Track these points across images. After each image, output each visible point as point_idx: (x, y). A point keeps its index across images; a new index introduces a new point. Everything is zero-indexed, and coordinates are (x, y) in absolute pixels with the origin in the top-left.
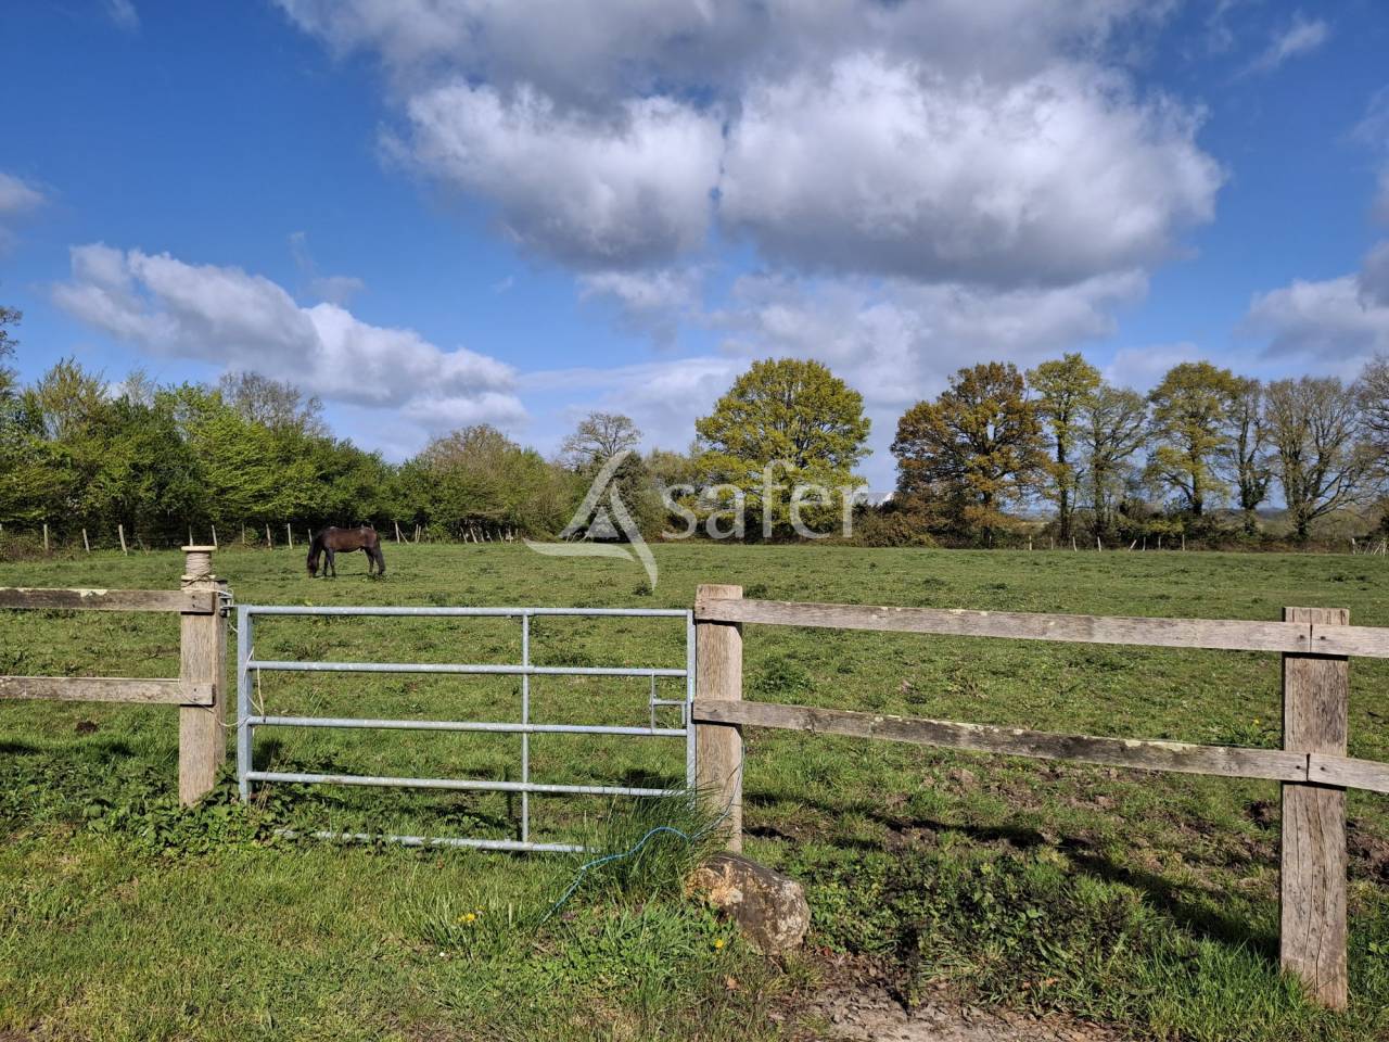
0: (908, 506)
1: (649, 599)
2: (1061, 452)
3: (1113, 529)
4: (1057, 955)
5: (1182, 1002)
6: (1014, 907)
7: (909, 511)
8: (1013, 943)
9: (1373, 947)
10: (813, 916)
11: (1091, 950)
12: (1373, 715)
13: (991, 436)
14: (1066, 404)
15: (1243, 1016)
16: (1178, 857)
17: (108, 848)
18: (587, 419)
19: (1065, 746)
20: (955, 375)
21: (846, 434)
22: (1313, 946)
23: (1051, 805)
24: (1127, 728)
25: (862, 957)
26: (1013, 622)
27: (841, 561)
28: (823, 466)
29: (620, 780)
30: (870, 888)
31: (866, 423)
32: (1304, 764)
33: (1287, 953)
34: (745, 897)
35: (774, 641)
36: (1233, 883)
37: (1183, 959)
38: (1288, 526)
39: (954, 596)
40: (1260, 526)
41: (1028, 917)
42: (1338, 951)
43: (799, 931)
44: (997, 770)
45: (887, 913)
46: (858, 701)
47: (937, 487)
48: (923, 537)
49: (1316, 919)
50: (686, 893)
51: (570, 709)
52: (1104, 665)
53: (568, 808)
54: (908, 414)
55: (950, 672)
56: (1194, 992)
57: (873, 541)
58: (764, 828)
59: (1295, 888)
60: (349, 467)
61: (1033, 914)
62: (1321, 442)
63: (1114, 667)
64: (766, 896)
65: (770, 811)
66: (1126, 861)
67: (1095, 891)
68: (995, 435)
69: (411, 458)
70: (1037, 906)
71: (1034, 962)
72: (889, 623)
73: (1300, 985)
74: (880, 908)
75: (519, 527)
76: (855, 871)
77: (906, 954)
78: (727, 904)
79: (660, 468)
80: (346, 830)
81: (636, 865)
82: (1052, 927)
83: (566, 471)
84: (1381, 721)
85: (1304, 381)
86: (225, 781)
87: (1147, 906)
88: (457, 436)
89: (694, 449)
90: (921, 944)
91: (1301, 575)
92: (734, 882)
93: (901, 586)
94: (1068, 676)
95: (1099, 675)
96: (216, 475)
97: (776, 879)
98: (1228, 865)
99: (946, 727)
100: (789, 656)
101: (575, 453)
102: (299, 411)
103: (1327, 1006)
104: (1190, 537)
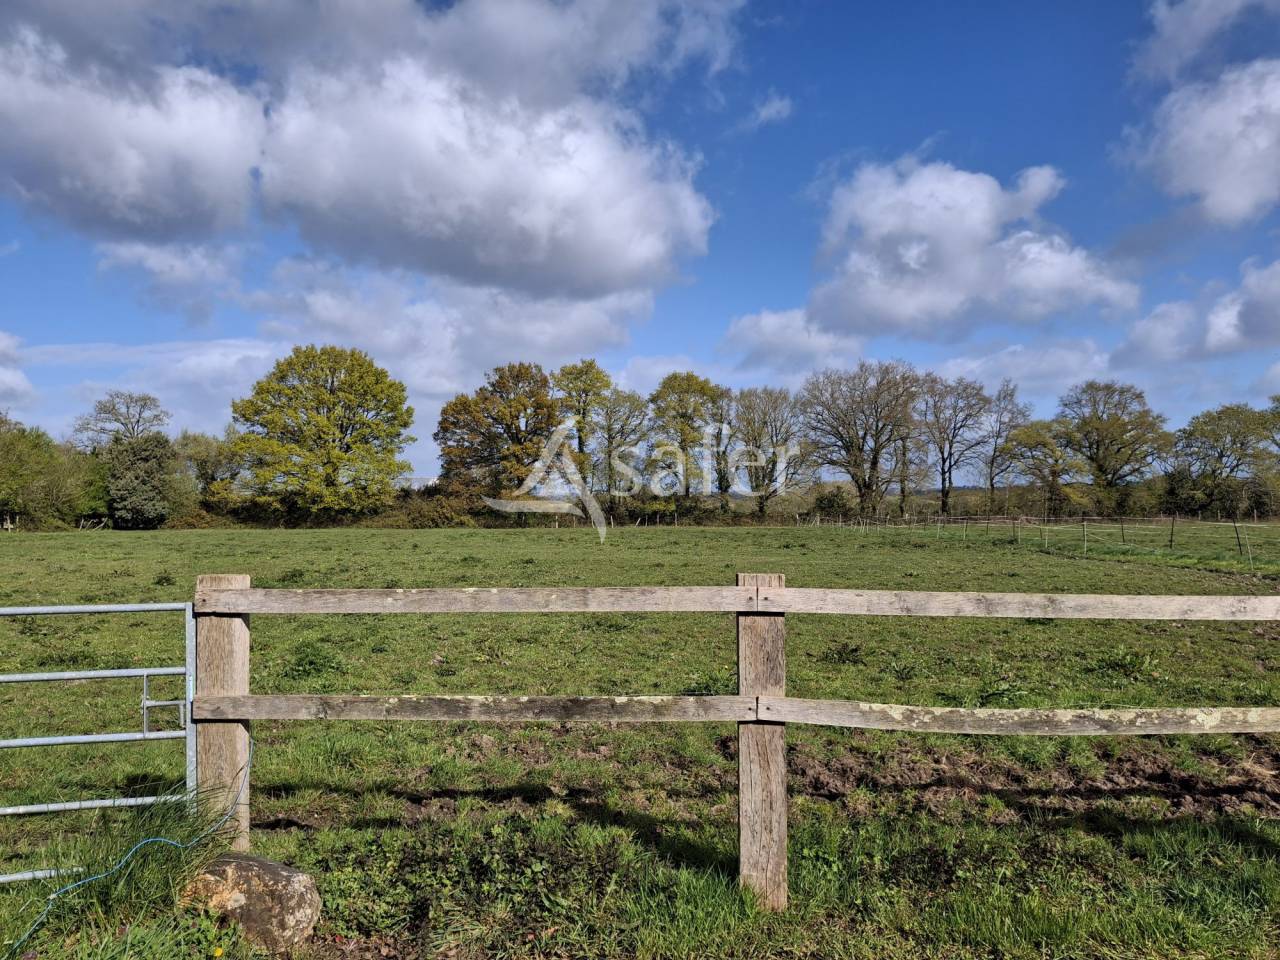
0: (450, 490)
1: (173, 589)
2: (581, 444)
3: (623, 509)
4: (558, 904)
5: (663, 929)
6: (521, 864)
7: (451, 494)
8: (520, 899)
9: (806, 852)
10: (325, 905)
11: (587, 894)
12: (809, 655)
13: (523, 428)
14: (584, 402)
15: (711, 932)
16: (663, 794)
18: (105, 398)
19: (565, 708)
20: (491, 373)
21: (389, 421)
22: (763, 860)
23: (560, 760)
24: (627, 681)
25: (374, 938)
26: (519, 597)
27: (384, 543)
28: (368, 451)
29: (117, 788)
30: (385, 866)
31: (410, 412)
32: (754, 706)
33: (744, 869)
34: (248, 898)
35: (309, 625)
36: (706, 812)
37: (664, 890)
38: (754, 506)
39: (489, 572)
40: (732, 505)
41: (533, 872)
42: (781, 861)
43: (309, 924)
44: (515, 731)
45: (401, 889)
46: (389, 679)
47: (476, 472)
48: (464, 518)
49: (765, 836)
50: (181, 903)
51: (63, 714)
52: (611, 626)
53: (53, 824)
54: (449, 405)
55: (479, 643)
56: (673, 918)
57: (417, 523)
58: (280, 820)
59: (750, 813)
61: (538, 867)
62: (775, 439)
63: (618, 628)
64: (272, 894)
65: (286, 802)
66: (621, 803)
67: (593, 835)
68: (526, 427)
70: (541, 859)
71: (538, 914)
72: (405, 605)
73: (754, 896)
74: (393, 885)
75: (20, 513)
76: (371, 851)
77: (418, 927)
78: (229, 908)
79: (190, 451)
81: (122, 883)
82: (554, 877)
83: (79, 453)
84: (815, 660)
85: (765, 390)
87: (636, 844)
89: (230, 432)
90: (431, 915)
91: (761, 544)
92: (237, 884)
93: (440, 564)
94: (583, 638)
95: (607, 635)
97: (285, 874)
98: (702, 796)
99: (458, 701)
100: (322, 640)
101: (90, 433)
103: (773, 909)
104: (681, 515)
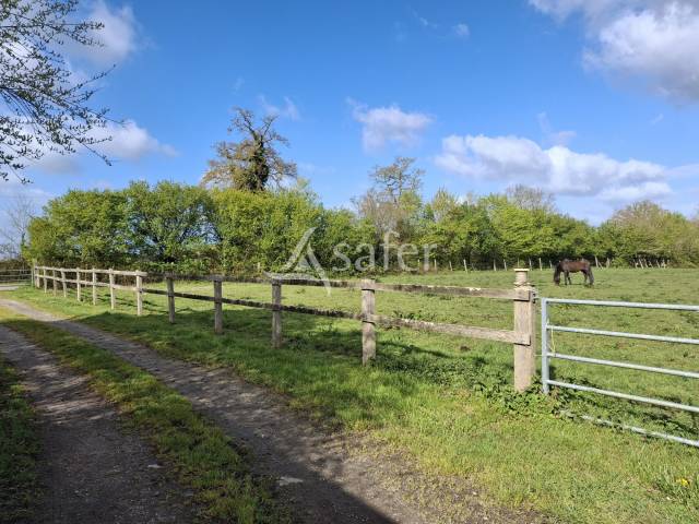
17: (485, 405)
60: (569, 228)
69: (605, 221)
75: (670, 259)
80: (599, 417)
86: (536, 383)
88: (629, 208)
96: (506, 235)
102: (543, 201)
